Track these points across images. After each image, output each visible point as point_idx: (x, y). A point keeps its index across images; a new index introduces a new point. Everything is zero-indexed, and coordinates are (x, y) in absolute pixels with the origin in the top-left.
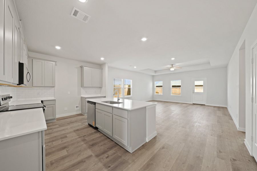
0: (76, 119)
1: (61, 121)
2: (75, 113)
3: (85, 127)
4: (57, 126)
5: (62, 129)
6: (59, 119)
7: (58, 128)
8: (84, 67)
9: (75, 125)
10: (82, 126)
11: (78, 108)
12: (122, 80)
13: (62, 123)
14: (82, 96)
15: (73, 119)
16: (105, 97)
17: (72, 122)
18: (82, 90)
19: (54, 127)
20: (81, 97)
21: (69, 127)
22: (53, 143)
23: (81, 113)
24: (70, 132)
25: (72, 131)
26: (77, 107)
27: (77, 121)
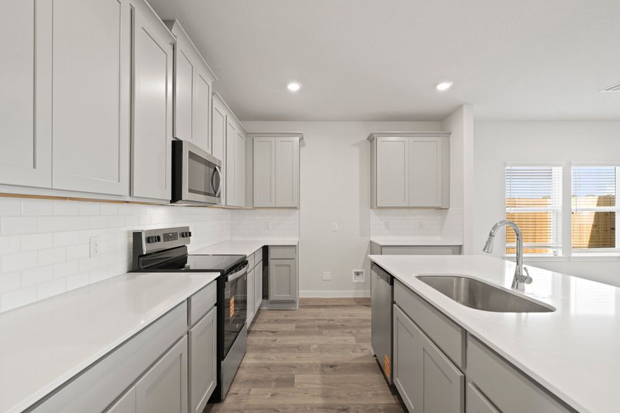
0: (347, 318)
1: (310, 310)
2: (350, 294)
3: (362, 365)
4: (291, 327)
5: (297, 343)
6: (308, 304)
7: (291, 333)
8: (379, 138)
9: (337, 339)
10: (354, 355)
11: (360, 279)
12: (557, 172)
13: (306, 321)
14: (373, 239)
15: (339, 315)
16: (459, 250)
17: (331, 327)
18: (375, 219)
19: (283, 329)
20: (371, 242)
21: (315, 341)
22: (253, 391)
23: (369, 296)
24: (309, 369)
25: (318, 362)
26: (358, 274)
27: (347, 327)
